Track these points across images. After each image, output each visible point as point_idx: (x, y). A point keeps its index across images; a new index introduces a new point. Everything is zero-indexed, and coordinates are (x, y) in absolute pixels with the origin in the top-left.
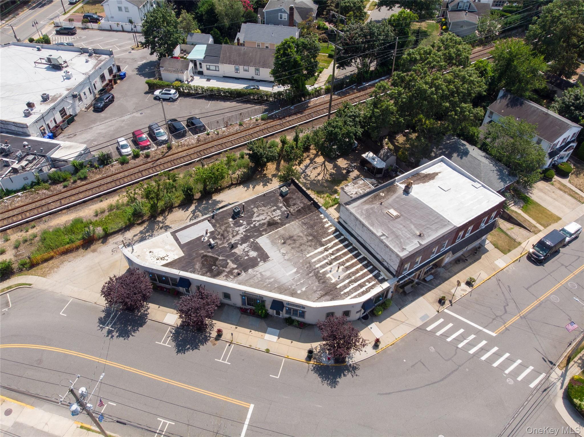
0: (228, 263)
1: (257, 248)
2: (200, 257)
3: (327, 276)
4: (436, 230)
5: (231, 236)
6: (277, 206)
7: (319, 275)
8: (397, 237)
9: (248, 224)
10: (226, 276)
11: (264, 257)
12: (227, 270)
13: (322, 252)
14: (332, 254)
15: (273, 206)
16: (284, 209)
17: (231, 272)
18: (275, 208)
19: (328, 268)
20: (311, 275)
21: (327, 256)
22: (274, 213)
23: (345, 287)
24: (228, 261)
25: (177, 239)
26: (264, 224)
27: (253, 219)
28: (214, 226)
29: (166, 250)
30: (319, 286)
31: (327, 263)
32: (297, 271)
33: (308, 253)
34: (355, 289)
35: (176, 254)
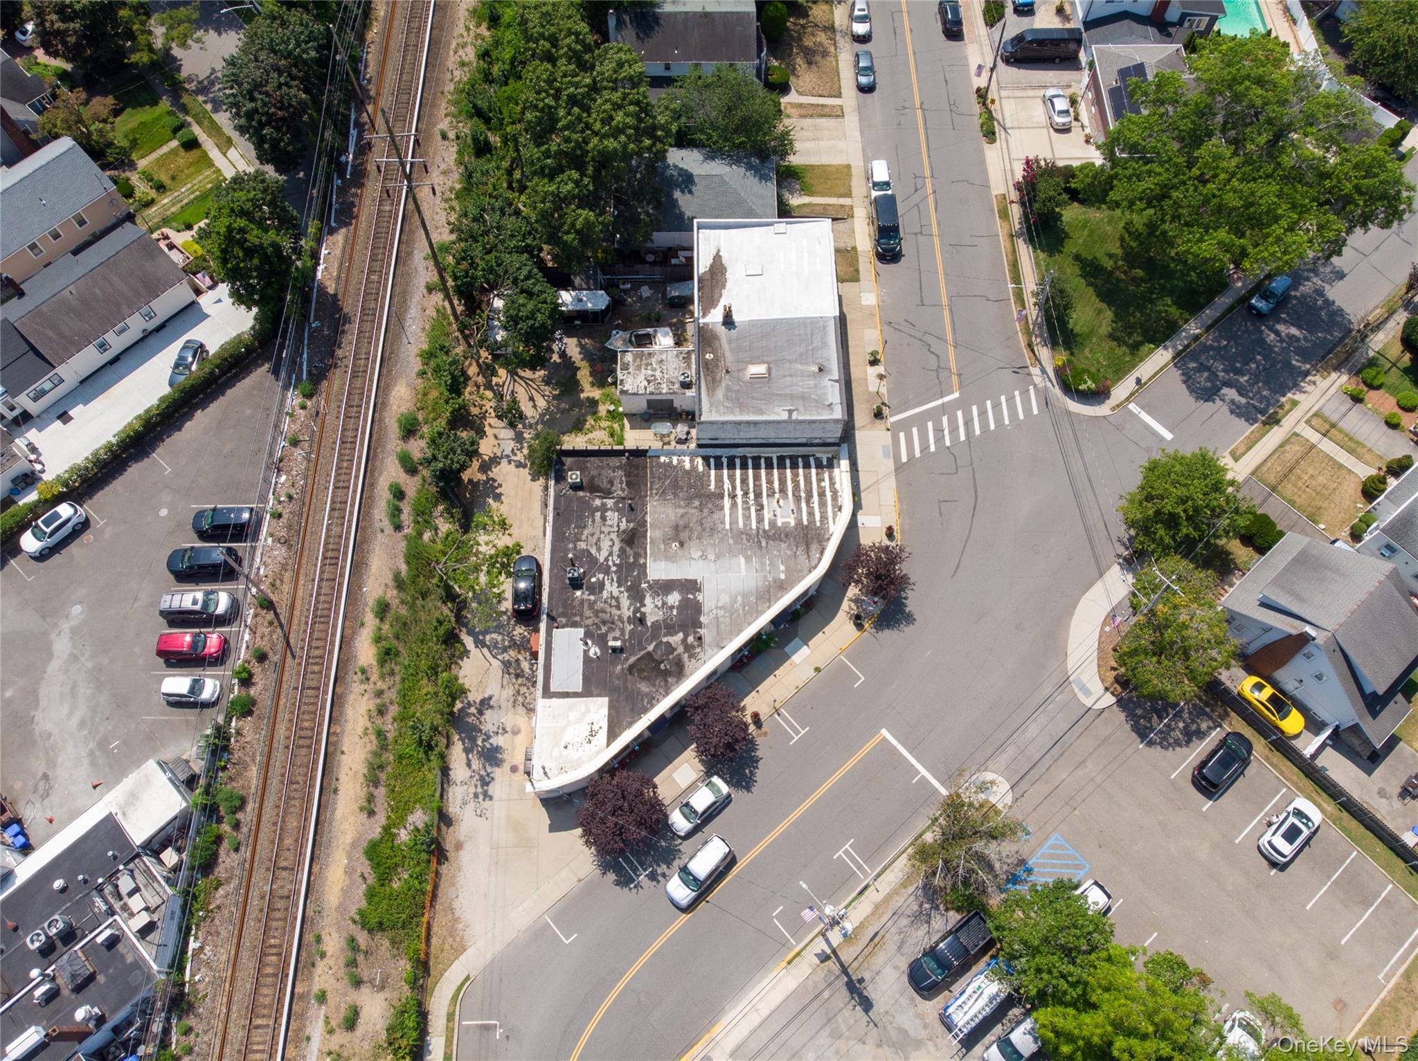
0: (668, 643)
1: (665, 587)
2: (629, 677)
3: (779, 524)
4: (825, 344)
5: (615, 611)
6: (597, 509)
7: (771, 533)
8: (803, 398)
9: (607, 571)
10: (690, 657)
11: (690, 586)
12: (681, 649)
13: (734, 505)
14: (746, 494)
15: (593, 516)
16: (610, 503)
17: (688, 648)
18: (598, 514)
19: (767, 515)
20: (764, 544)
21: (745, 502)
22: (609, 522)
23: (811, 514)
24: (665, 640)
25: (566, 695)
26: (622, 550)
27: (602, 560)
28: (575, 625)
29: (579, 721)
30: (789, 546)
31: (757, 511)
32: (746, 559)
33: (723, 522)
34: (823, 504)
35: (598, 709)
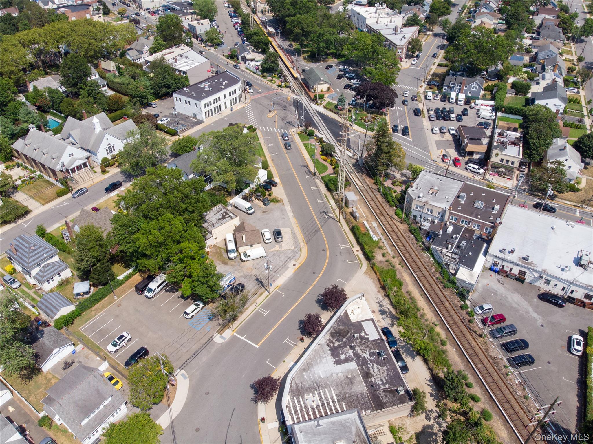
1: (347, 360)
2: (348, 329)
10: (330, 339)
19: (317, 397)
21: (328, 400)
23: (299, 401)
24: (341, 343)
25: (366, 320)
26: (370, 370)
27: (375, 364)
28: (374, 341)
29: (358, 315)
31: (322, 398)
33: (334, 390)
34: (295, 407)
35: (354, 319)
